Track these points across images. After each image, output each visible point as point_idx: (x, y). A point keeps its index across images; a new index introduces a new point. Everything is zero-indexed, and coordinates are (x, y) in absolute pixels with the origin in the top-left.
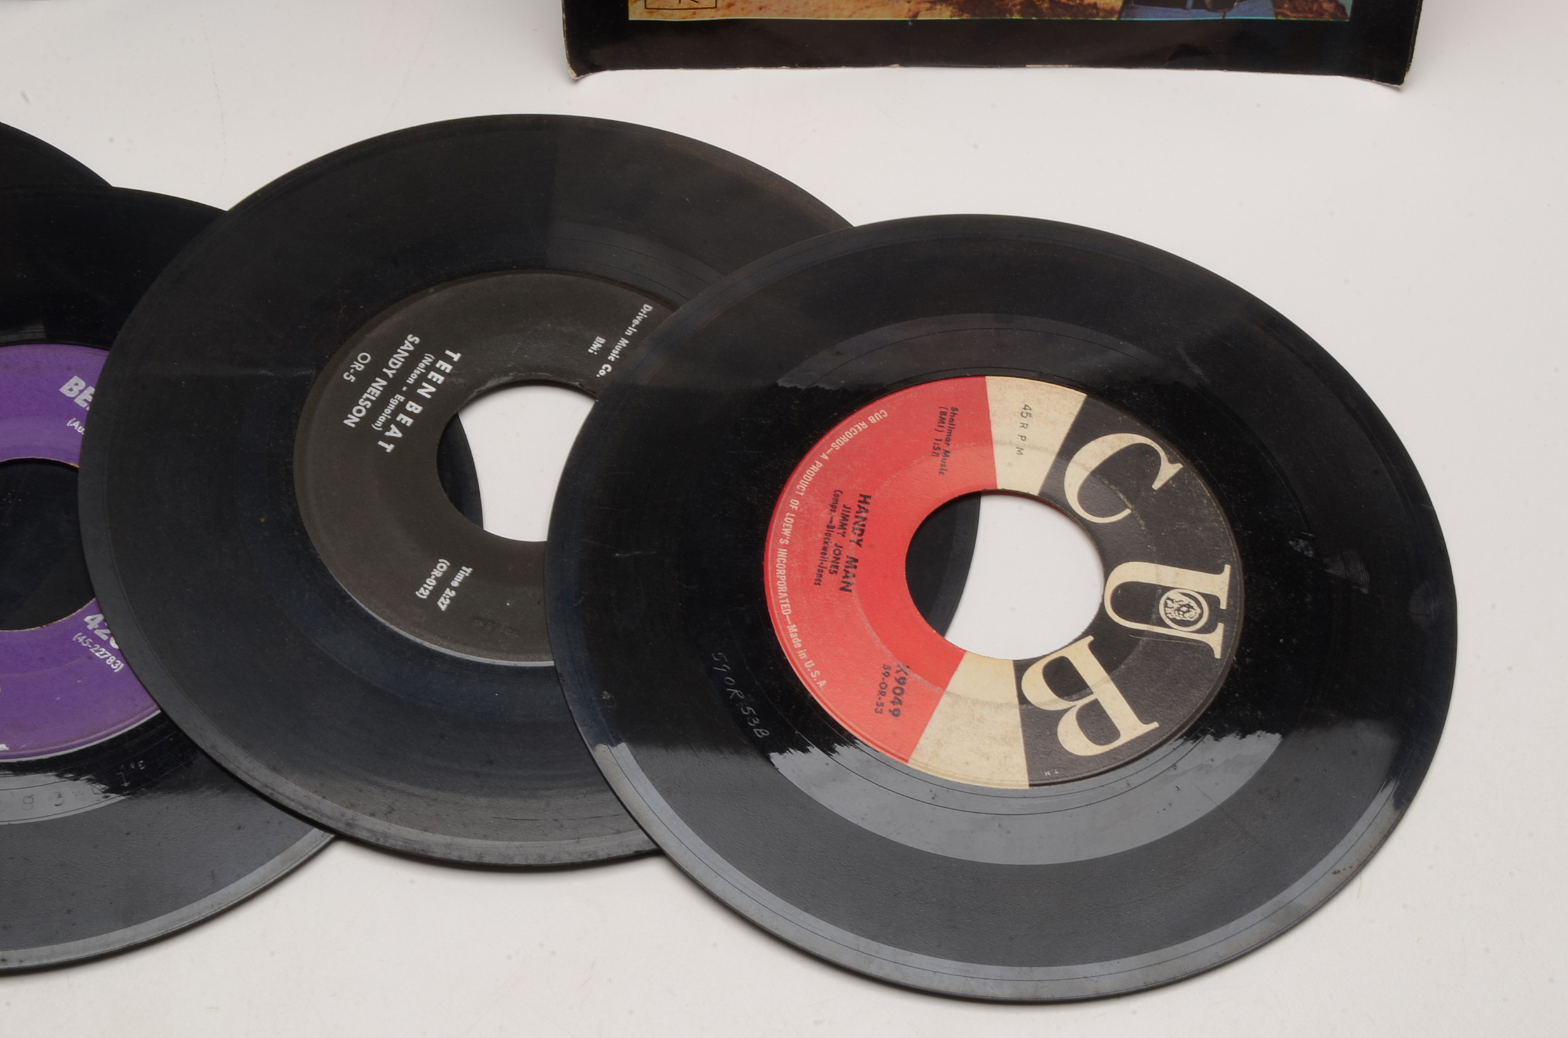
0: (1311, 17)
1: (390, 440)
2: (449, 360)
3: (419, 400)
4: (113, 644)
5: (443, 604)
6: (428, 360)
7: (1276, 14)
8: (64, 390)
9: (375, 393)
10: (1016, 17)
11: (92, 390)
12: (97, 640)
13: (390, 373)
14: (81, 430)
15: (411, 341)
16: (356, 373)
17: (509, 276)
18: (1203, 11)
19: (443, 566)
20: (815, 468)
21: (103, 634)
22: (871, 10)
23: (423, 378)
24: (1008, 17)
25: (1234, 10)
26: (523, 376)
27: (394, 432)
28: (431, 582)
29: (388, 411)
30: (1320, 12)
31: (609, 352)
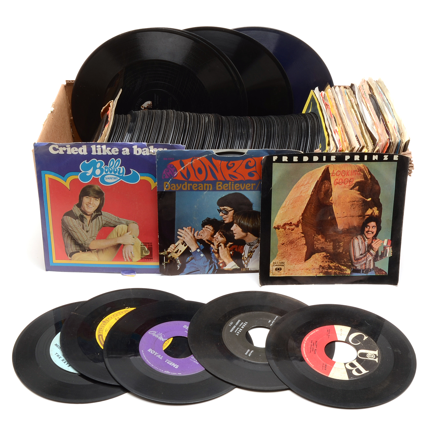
0: (381, 275)
1: (238, 334)
2: (246, 323)
3: (242, 328)
4: (196, 360)
5: (249, 355)
6: (242, 323)
7: (376, 274)
8: (184, 327)
9: (234, 327)
10: (333, 275)
11: (188, 327)
12: (194, 360)
13: (236, 325)
14: (187, 332)
15: (239, 321)
16: (231, 325)
17: (254, 312)
18: (364, 274)
19: (248, 350)
20: (308, 337)
21: (195, 359)
22: (309, 274)
23: (242, 326)
24: (332, 275)
25: (369, 274)
26: (258, 326)
27: (238, 333)
28: (247, 352)
29: (237, 330)
30: (383, 274)
31: (272, 322)
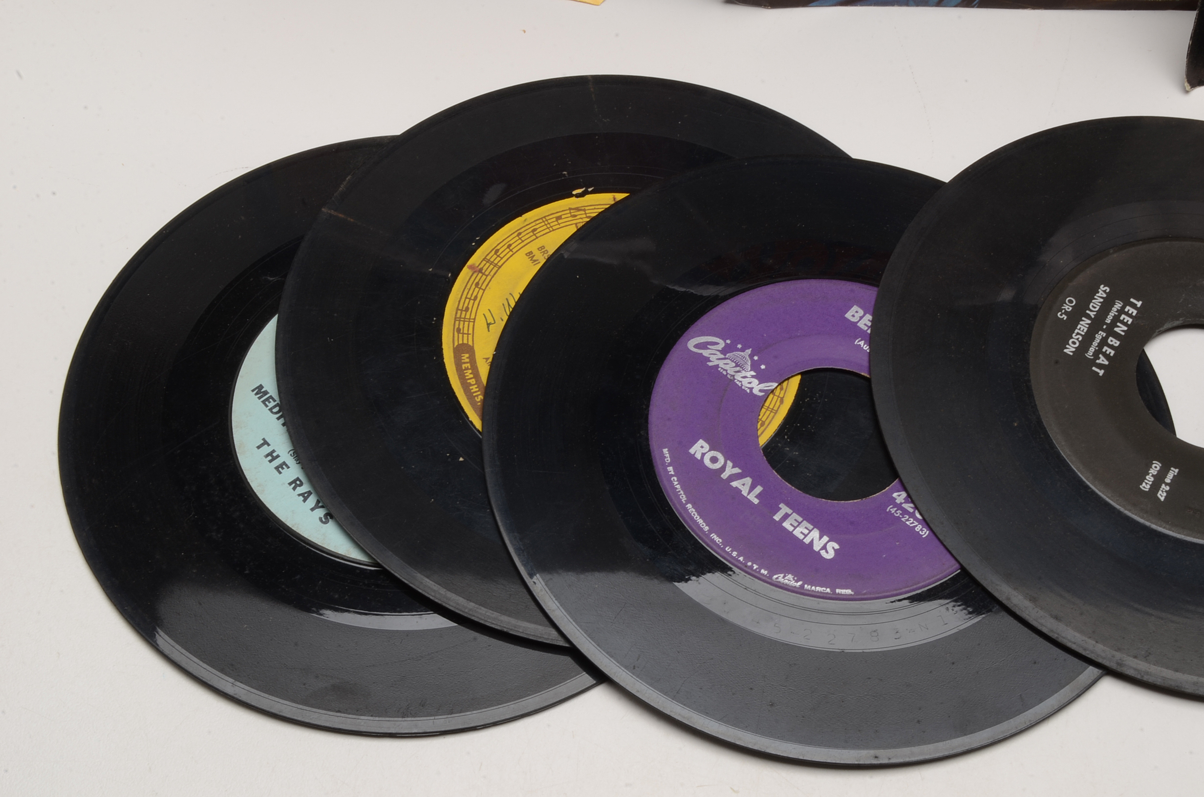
1: (1101, 366)
2: (1134, 306)
3: (1117, 336)
4: (918, 516)
5: (1162, 495)
6: (1118, 305)
8: (848, 315)
9: (1083, 330)
11: (869, 317)
12: (905, 512)
13: (1092, 314)
14: (866, 348)
15: (1103, 291)
16: (1066, 313)
17: (1168, 243)
19: (1156, 467)
21: (909, 507)
23: (1116, 319)
26: (1190, 320)
27: (1102, 360)
28: (1150, 479)
29: (1095, 343)
